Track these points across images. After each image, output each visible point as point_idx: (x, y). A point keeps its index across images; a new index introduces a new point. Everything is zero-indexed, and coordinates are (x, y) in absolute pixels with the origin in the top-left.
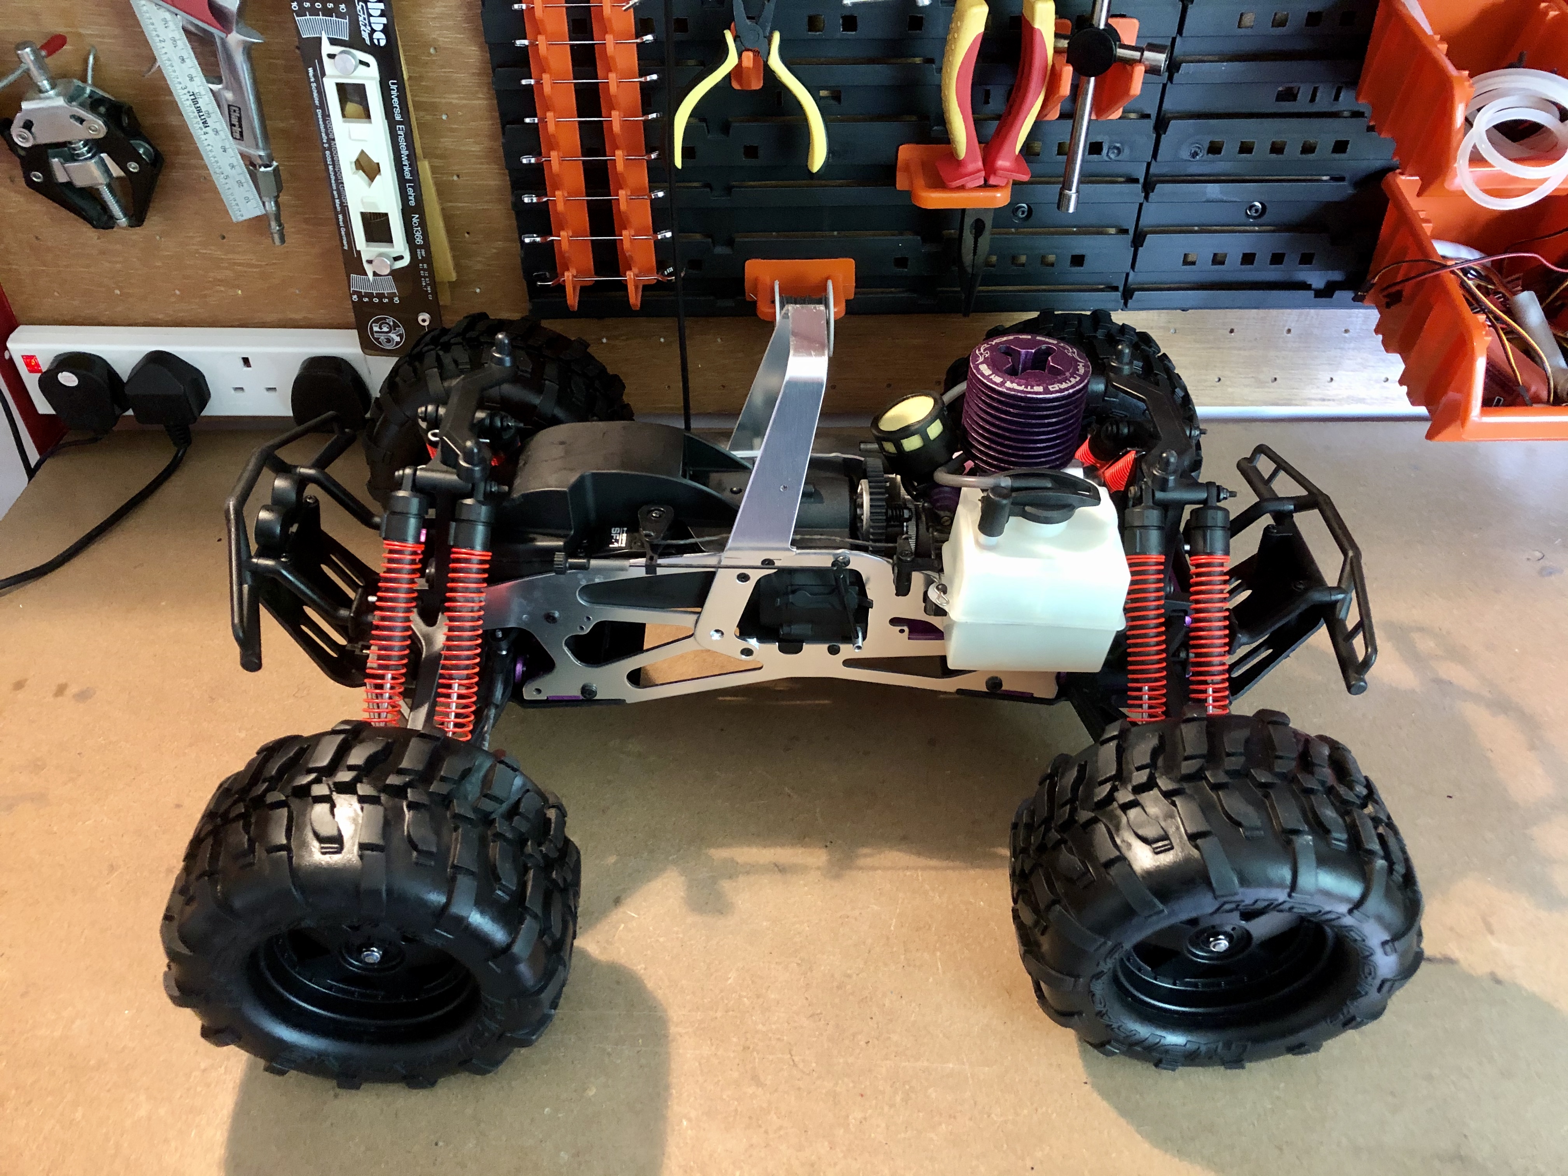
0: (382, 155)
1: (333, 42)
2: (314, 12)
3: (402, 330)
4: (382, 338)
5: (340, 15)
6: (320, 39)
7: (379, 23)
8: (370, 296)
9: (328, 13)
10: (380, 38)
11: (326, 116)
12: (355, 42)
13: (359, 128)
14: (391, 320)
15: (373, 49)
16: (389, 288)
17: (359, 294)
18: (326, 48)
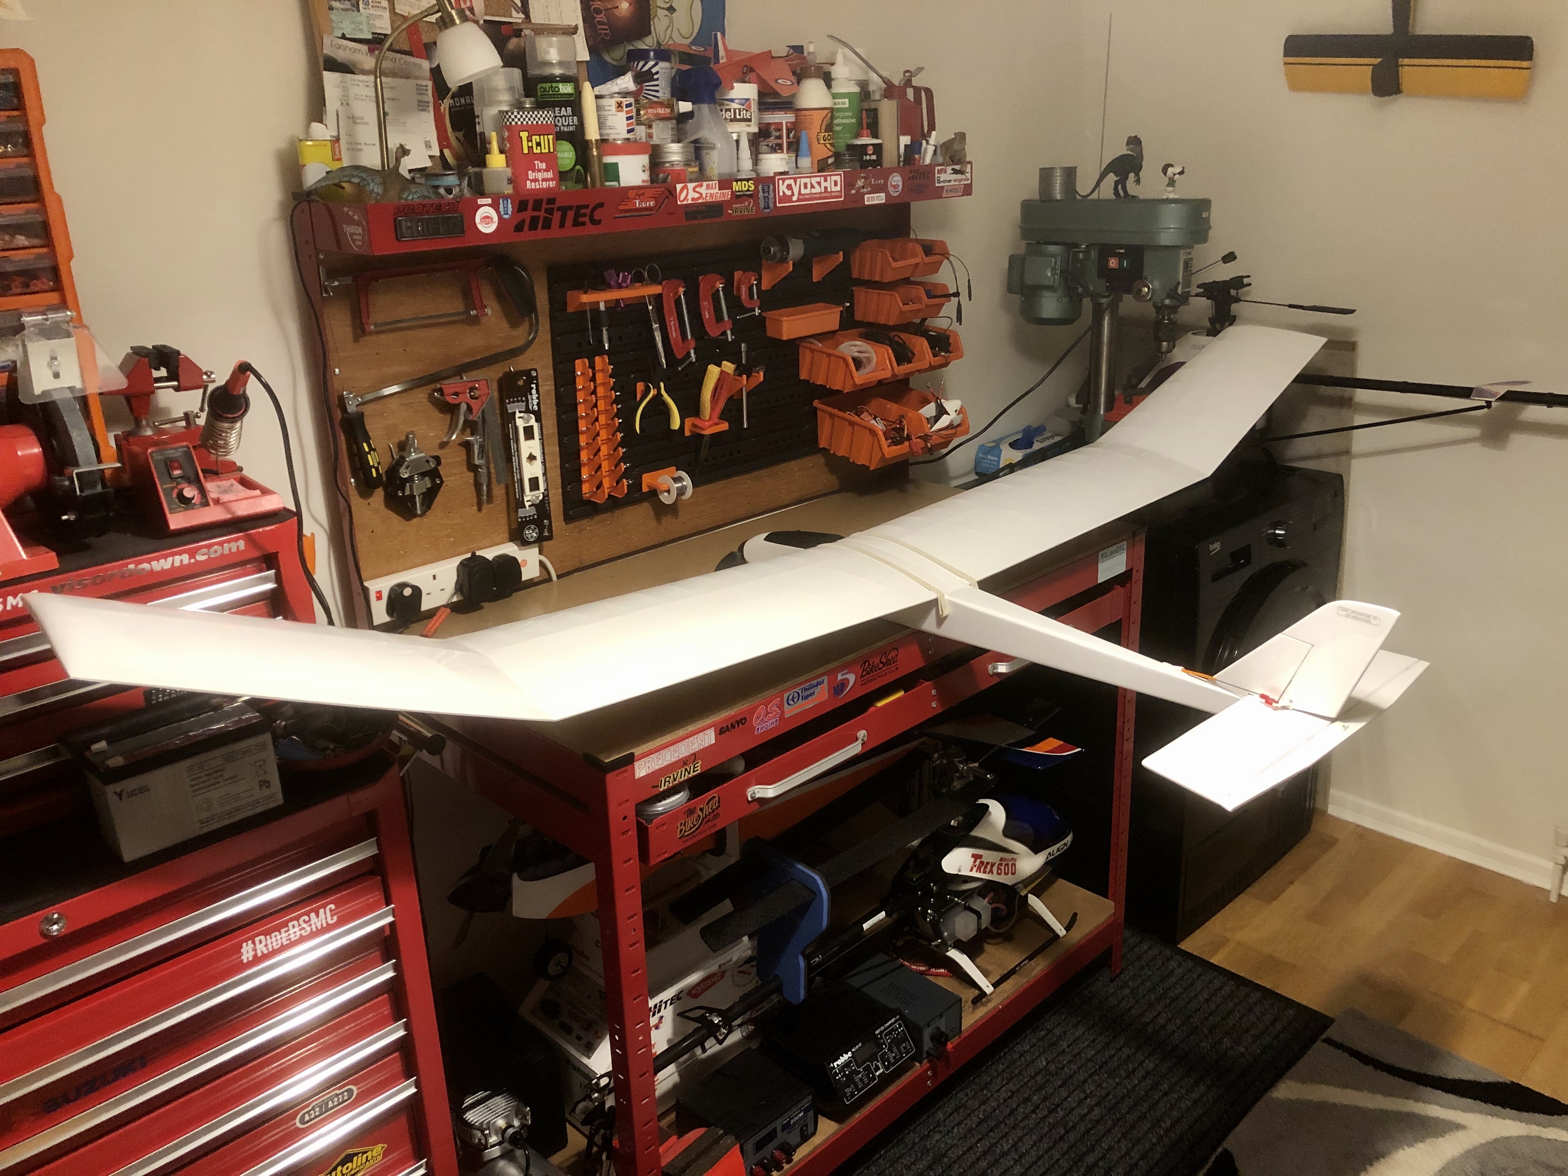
0: (537, 453)
1: (520, 412)
2: (514, 402)
3: (537, 530)
4: (529, 536)
5: (523, 401)
6: (515, 413)
7: (535, 402)
8: (525, 517)
9: (518, 401)
10: (536, 408)
11: (517, 441)
12: (528, 411)
13: (530, 442)
14: (533, 527)
15: (533, 412)
16: (533, 511)
17: (521, 518)
18: (518, 415)
